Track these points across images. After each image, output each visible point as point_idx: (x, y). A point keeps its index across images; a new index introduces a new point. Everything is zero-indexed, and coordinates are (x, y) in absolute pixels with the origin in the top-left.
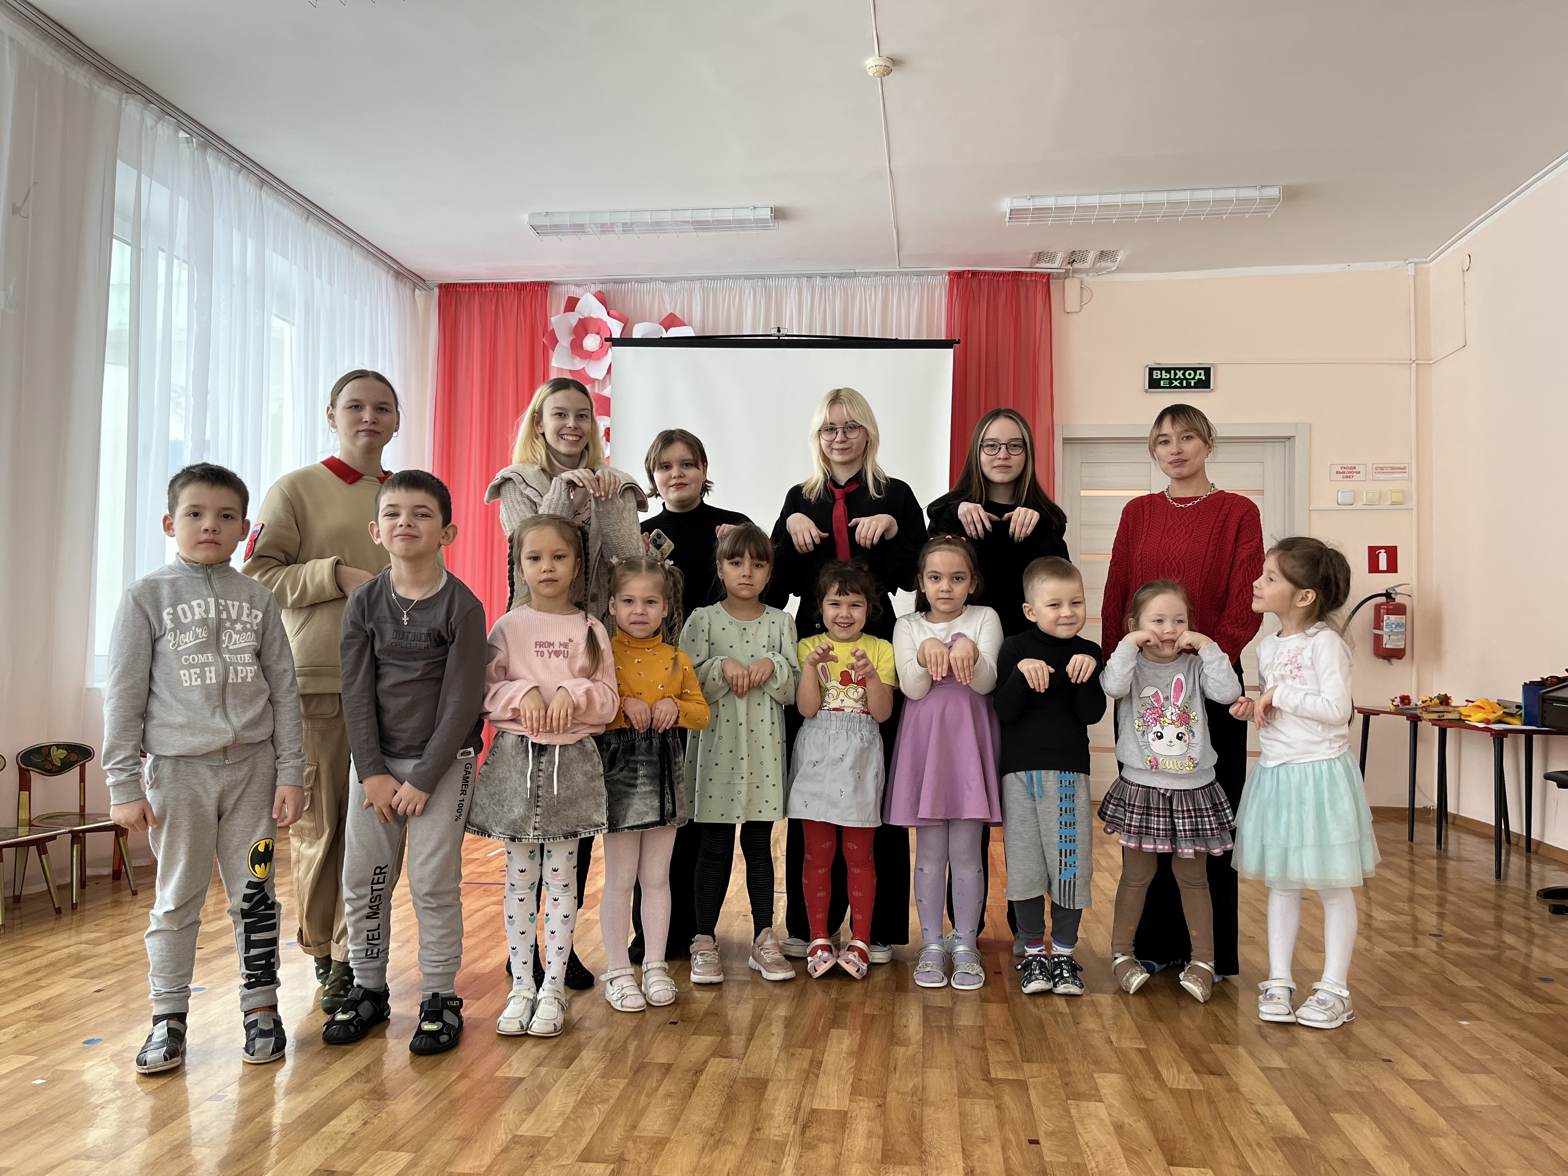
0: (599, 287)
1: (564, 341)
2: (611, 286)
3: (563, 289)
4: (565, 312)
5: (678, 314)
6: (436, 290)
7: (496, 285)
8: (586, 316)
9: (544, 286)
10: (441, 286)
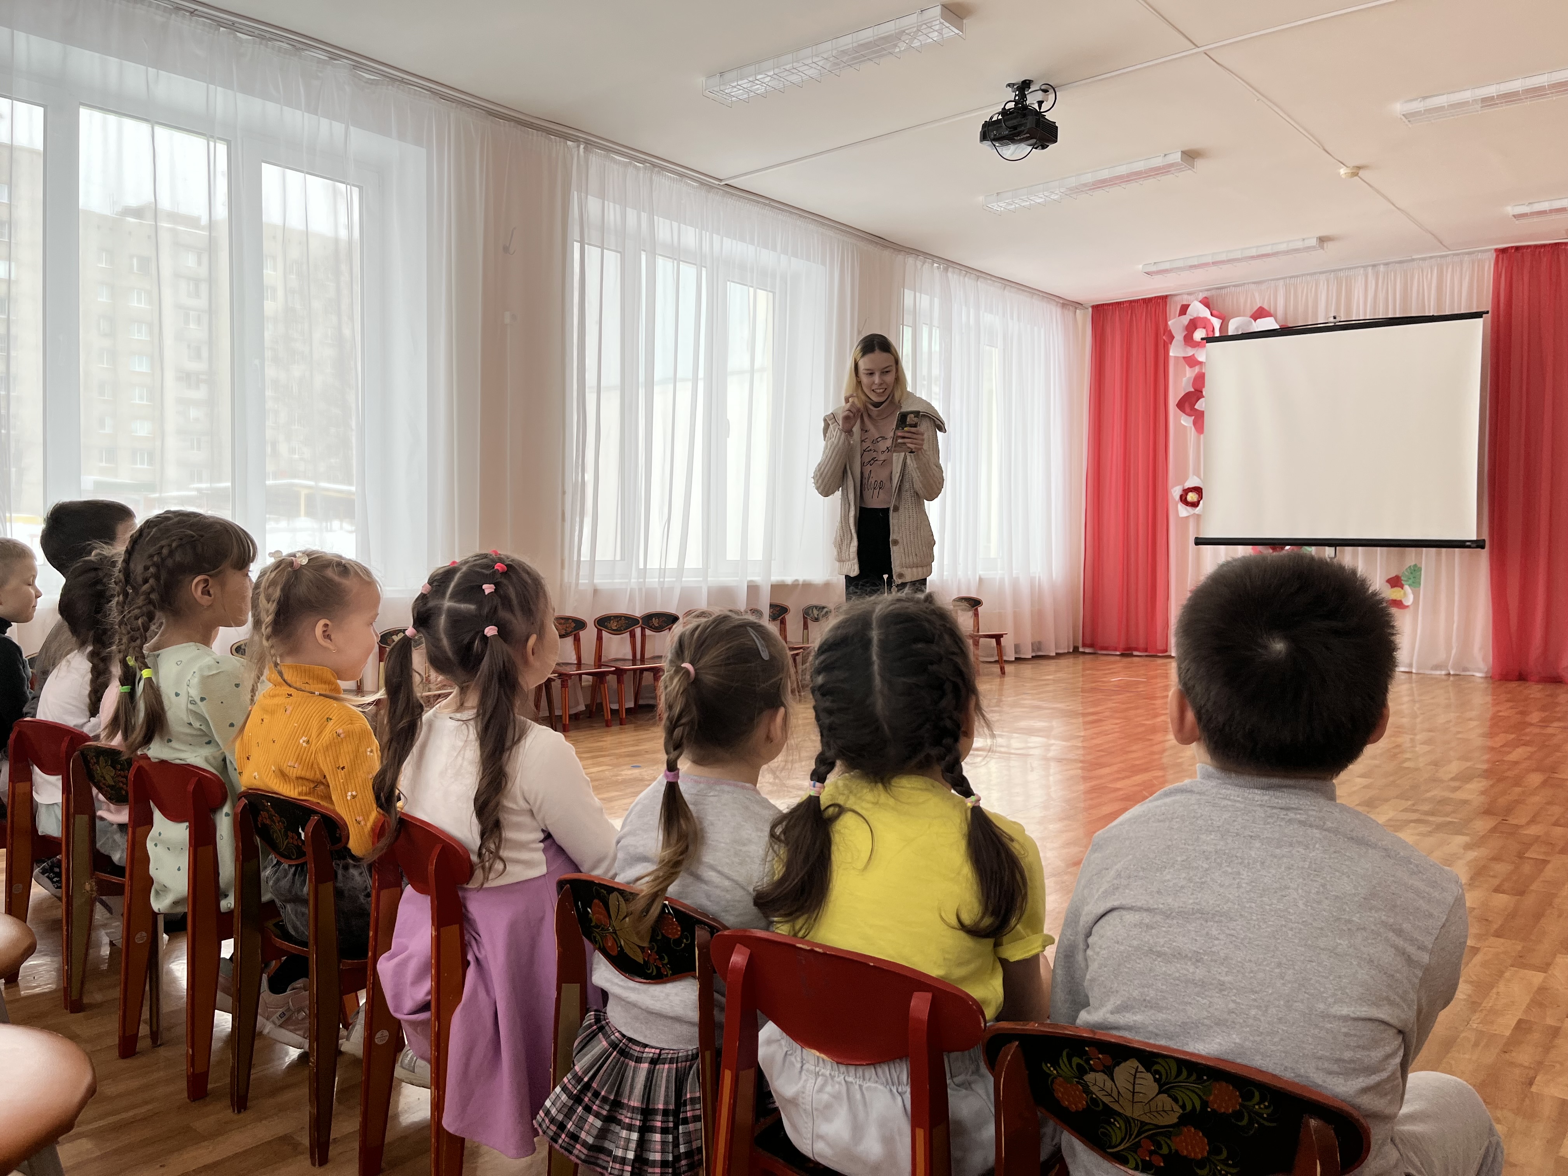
0: (1205, 294)
1: (1179, 336)
2: (1214, 292)
3: (1177, 298)
4: (1180, 315)
5: (1266, 307)
6: (1090, 309)
7: (1131, 302)
8: (1195, 316)
9: (1164, 298)
10: (1093, 307)
